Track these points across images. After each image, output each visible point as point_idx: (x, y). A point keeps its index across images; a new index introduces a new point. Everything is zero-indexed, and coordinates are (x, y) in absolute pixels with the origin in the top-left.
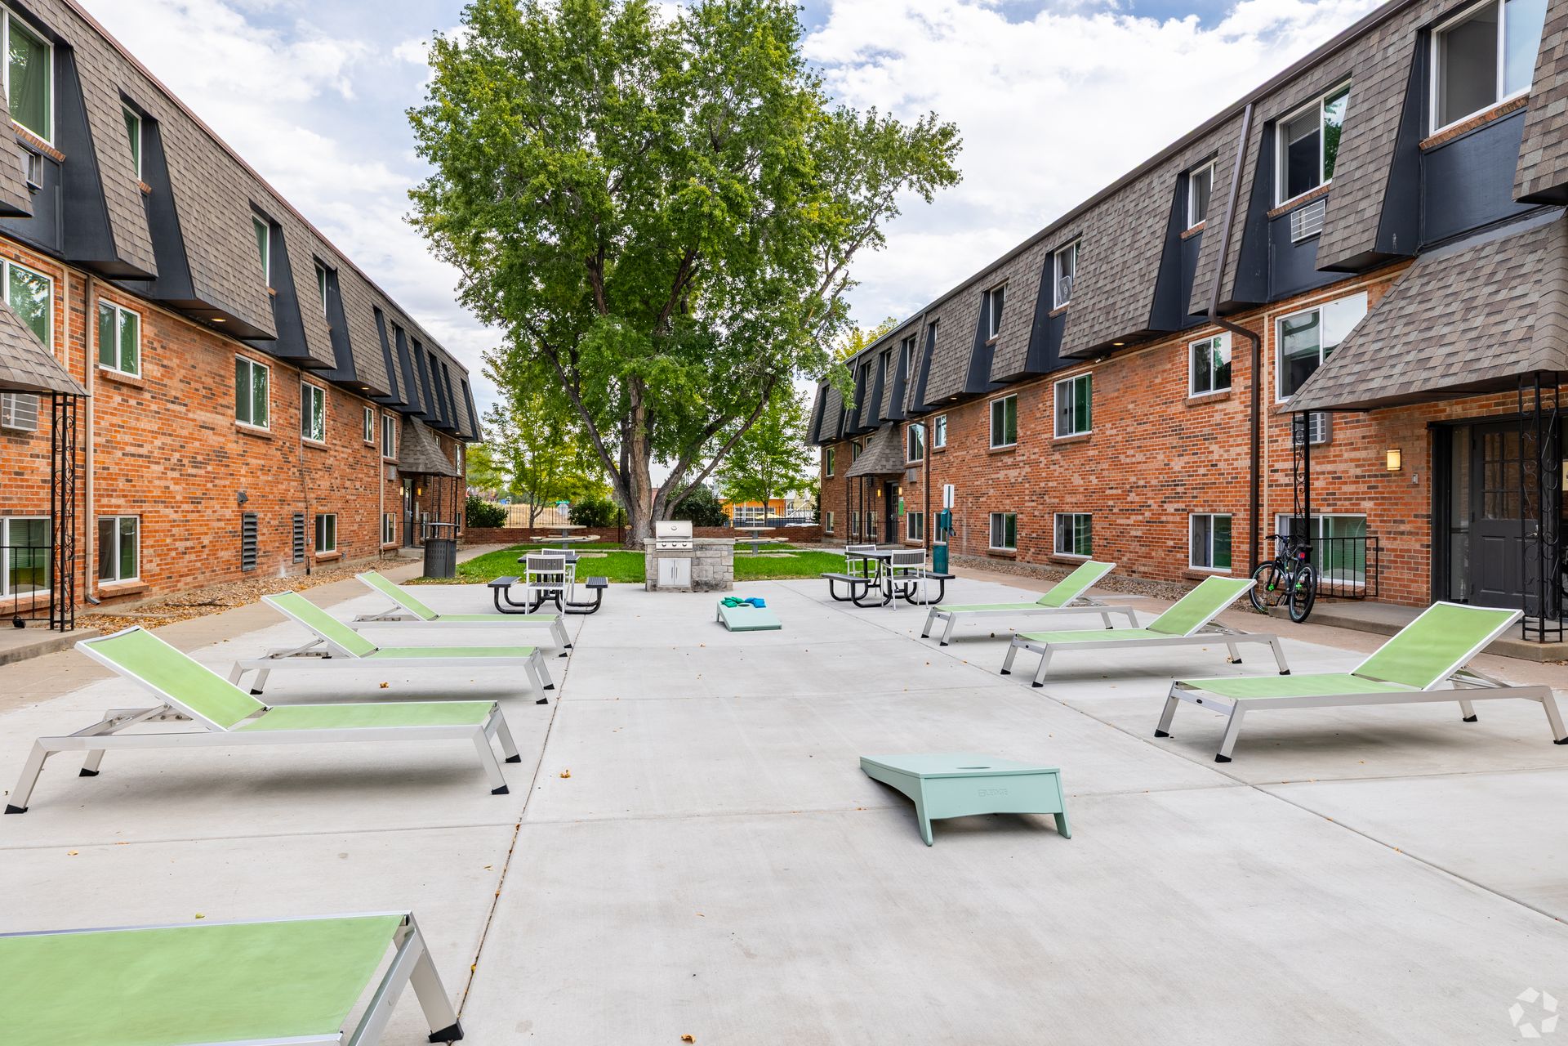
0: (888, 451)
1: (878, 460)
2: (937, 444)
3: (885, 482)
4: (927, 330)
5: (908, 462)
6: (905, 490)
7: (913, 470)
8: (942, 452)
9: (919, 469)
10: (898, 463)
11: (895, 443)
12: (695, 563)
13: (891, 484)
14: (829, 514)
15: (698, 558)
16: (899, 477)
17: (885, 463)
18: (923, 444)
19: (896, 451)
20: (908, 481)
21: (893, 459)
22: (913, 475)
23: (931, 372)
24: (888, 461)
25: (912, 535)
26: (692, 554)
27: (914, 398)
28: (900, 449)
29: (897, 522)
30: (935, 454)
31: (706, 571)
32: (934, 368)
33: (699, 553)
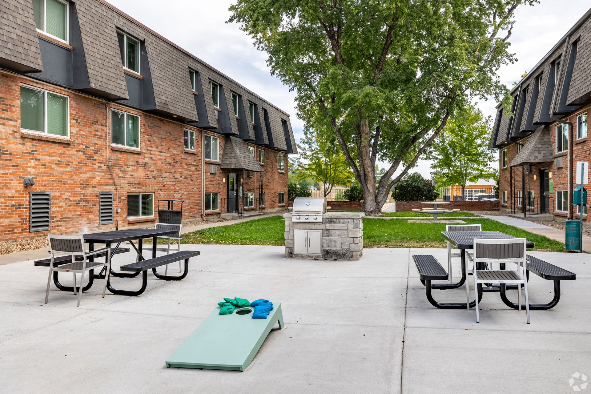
0: (540, 146)
1: (532, 153)
2: (580, 136)
3: (539, 170)
4: (570, 48)
5: (556, 153)
6: (554, 174)
7: (559, 159)
8: (584, 142)
9: (564, 157)
10: (548, 154)
11: (546, 140)
12: (325, 234)
13: (544, 170)
14: (504, 193)
15: (328, 230)
16: (549, 164)
17: (537, 154)
18: (567, 138)
19: (547, 146)
20: (556, 167)
21: (544, 152)
22: (559, 162)
23: (572, 79)
24: (539, 153)
25: (560, 208)
26: (322, 227)
27: (559, 103)
28: (549, 144)
29: (549, 198)
30: (577, 144)
31: (335, 241)
32: (575, 75)
33: (328, 226)
